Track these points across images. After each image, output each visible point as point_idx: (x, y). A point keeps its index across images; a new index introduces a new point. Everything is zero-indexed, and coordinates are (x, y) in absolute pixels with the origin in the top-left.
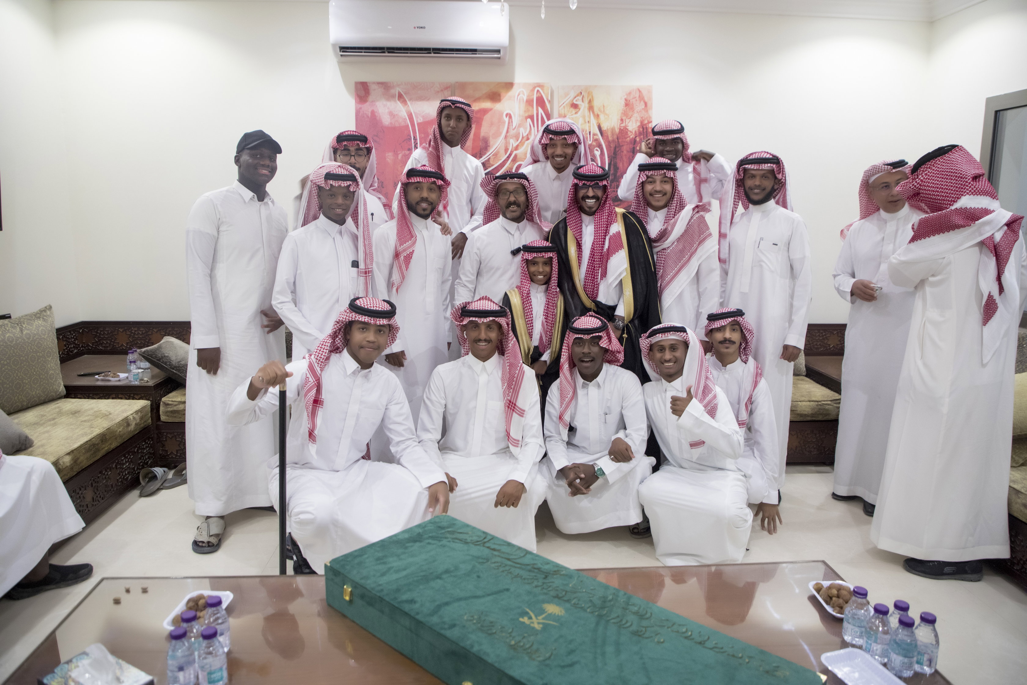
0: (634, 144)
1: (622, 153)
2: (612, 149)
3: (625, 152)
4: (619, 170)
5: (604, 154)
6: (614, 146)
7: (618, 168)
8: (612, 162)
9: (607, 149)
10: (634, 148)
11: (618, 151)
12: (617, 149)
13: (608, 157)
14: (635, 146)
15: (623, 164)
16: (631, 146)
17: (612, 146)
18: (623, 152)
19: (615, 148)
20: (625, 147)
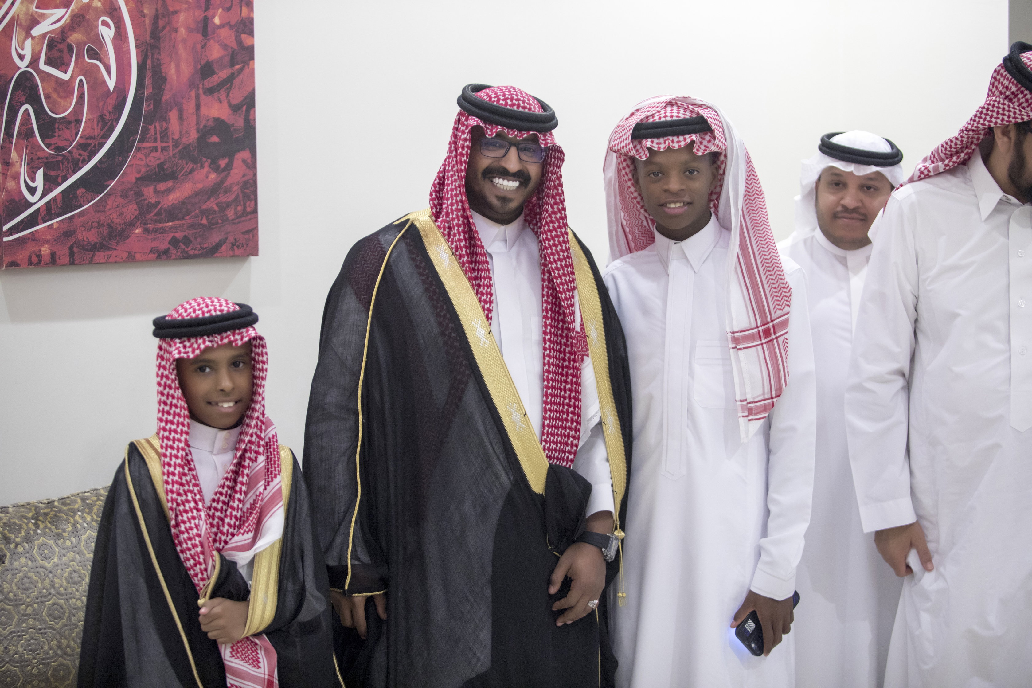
0: (206, 9)
1: (174, 34)
2: (147, 21)
3: (182, 30)
4: (168, 86)
5: (126, 37)
6: (154, 11)
7: (164, 80)
8: (149, 62)
9: (132, 21)
10: (206, 21)
11: (164, 27)
12: (161, 23)
13: (137, 47)
14: (209, 13)
15: (178, 67)
16: (199, 14)
17: (145, 11)
18: (176, 31)
19: (156, 18)
20: (182, 17)
